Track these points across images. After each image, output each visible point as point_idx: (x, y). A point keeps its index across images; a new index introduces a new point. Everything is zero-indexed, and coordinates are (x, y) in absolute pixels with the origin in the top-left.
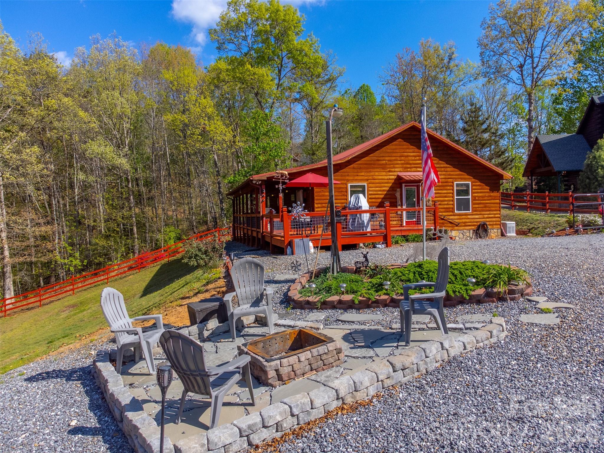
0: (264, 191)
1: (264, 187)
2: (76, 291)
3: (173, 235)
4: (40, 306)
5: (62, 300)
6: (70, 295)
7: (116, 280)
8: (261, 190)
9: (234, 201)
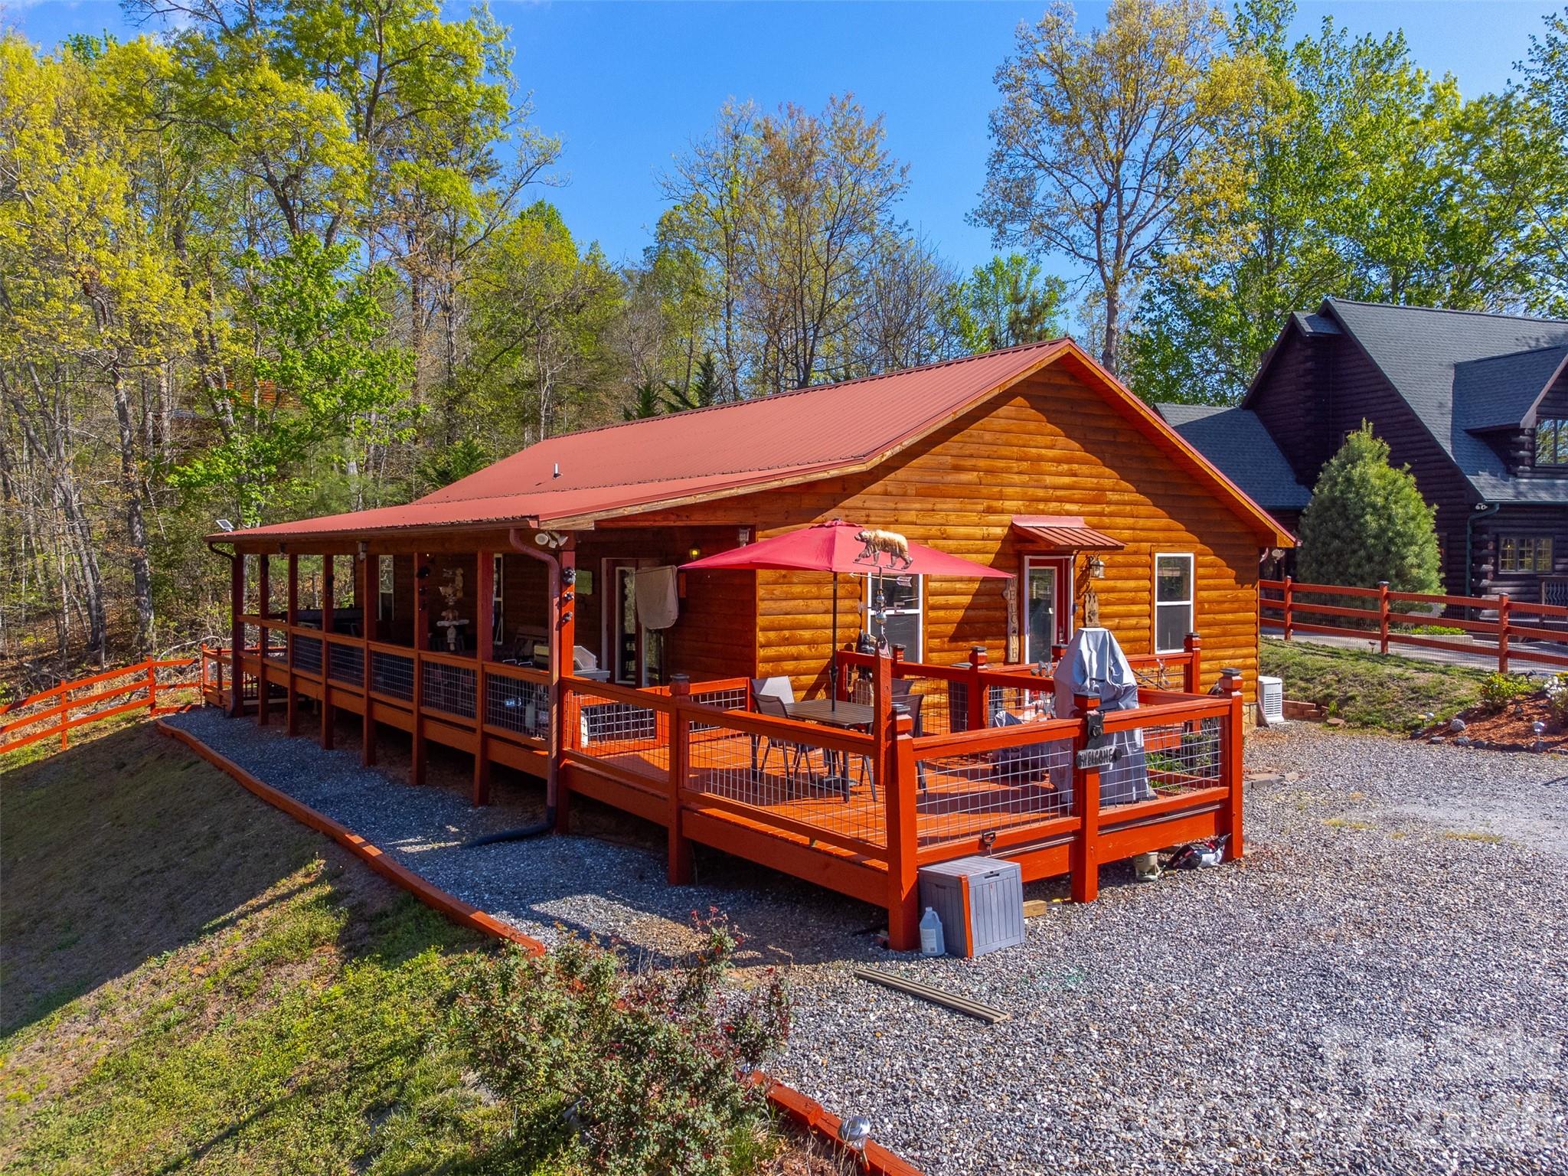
0: (574, 579)
1: (571, 559)
8: (562, 571)
9: (238, 566)
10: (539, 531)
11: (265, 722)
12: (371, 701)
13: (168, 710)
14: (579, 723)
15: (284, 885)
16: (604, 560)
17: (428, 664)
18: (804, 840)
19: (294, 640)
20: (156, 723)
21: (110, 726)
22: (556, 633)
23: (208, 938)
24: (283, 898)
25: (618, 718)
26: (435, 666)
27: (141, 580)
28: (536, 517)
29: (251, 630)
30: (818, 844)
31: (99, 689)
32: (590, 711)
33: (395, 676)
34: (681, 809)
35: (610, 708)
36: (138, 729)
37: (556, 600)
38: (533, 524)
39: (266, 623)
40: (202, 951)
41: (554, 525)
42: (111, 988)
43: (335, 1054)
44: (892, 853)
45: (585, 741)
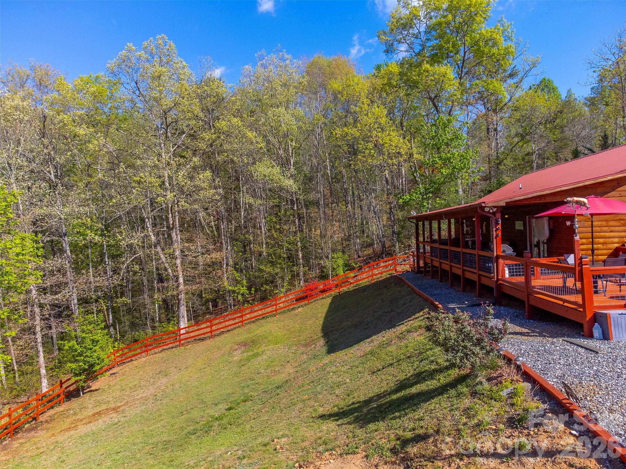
0: (500, 222)
1: (499, 215)
2: (244, 322)
3: (341, 262)
4: (211, 337)
5: (232, 332)
6: (239, 327)
7: (284, 312)
8: (496, 220)
9: (417, 225)
10: (485, 207)
11: (425, 275)
12: (451, 266)
13: (400, 272)
14: (504, 270)
15: (417, 315)
16: (527, 217)
17: (465, 253)
18: (561, 303)
19: (431, 247)
20: (396, 276)
21: (385, 276)
22: (495, 240)
23: (397, 327)
24: (416, 318)
25: (519, 269)
26: (467, 253)
27: (394, 232)
28: (484, 203)
29: (421, 245)
30: (566, 304)
31: (382, 264)
32: (509, 266)
33: (456, 257)
34: (529, 294)
35: (516, 265)
36: (392, 277)
37: (494, 229)
38: (483, 205)
39: (424, 243)
40: (395, 330)
41: (490, 205)
42: (373, 337)
43: (416, 350)
44: (583, 306)
45: (507, 276)
